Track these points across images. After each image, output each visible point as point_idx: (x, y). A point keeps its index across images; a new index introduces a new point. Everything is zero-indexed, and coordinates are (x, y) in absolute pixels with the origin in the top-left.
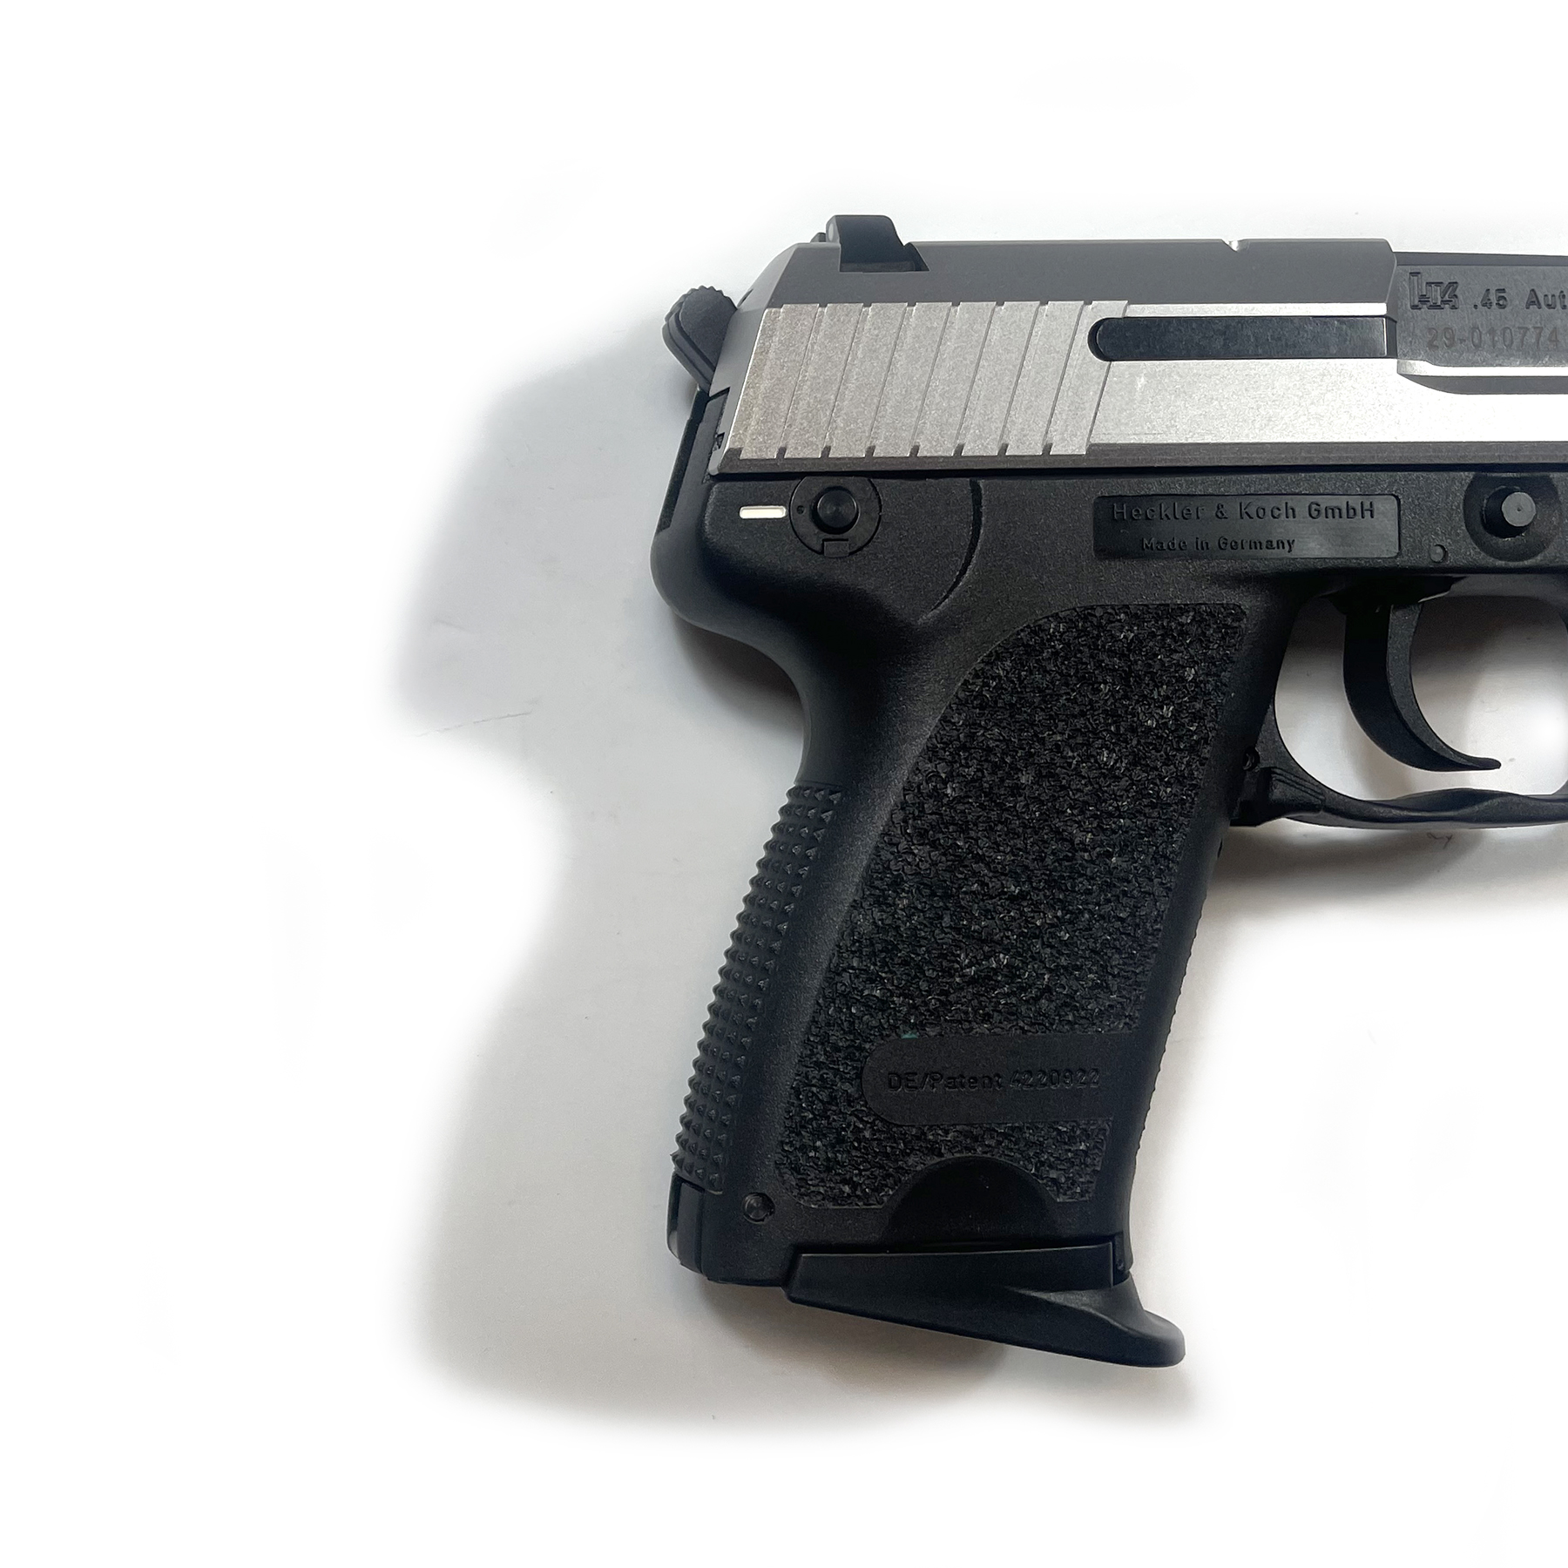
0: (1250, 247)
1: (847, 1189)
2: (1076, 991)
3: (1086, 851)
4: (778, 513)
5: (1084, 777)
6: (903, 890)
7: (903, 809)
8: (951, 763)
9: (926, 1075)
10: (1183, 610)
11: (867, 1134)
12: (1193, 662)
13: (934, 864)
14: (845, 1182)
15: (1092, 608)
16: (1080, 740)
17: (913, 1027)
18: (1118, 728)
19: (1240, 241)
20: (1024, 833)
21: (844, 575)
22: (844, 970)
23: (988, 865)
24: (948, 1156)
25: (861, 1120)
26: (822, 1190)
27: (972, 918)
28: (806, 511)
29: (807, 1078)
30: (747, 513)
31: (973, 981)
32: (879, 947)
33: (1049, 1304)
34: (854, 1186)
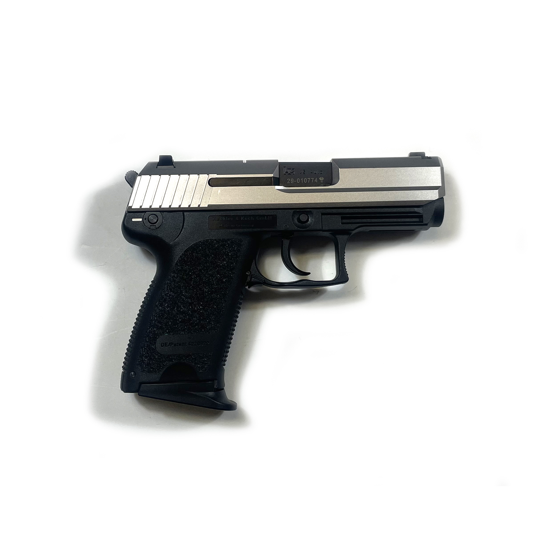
0: (248, 162)
1: (152, 370)
2: (204, 324)
3: (207, 293)
4: (140, 220)
5: (206, 276)
6: (166, 302)
7: (167, 284)
8: (178, 274)
9: (170, 343)
10: (228, 240)
11: (157, 357)
12: (230, 251)
13: (173, 296)
14: (151, 368)
15: (208, 240)
16: (205, 268)
17: (167, 333)
18: (214, 266)
19: (246, 161)
20: (193, 289)
21: (154, 233)
22: (153, 320)
23: (184, 297)
24: (174, 362)
25: (155, 354)
26: (146, 370)
27: (181, 308)
28: (147, 219)
29: (144, 345)
30: (133, 220)
31: (181, 322)
32: (160, 315)
33: (196, 395)
34: (153, 368)
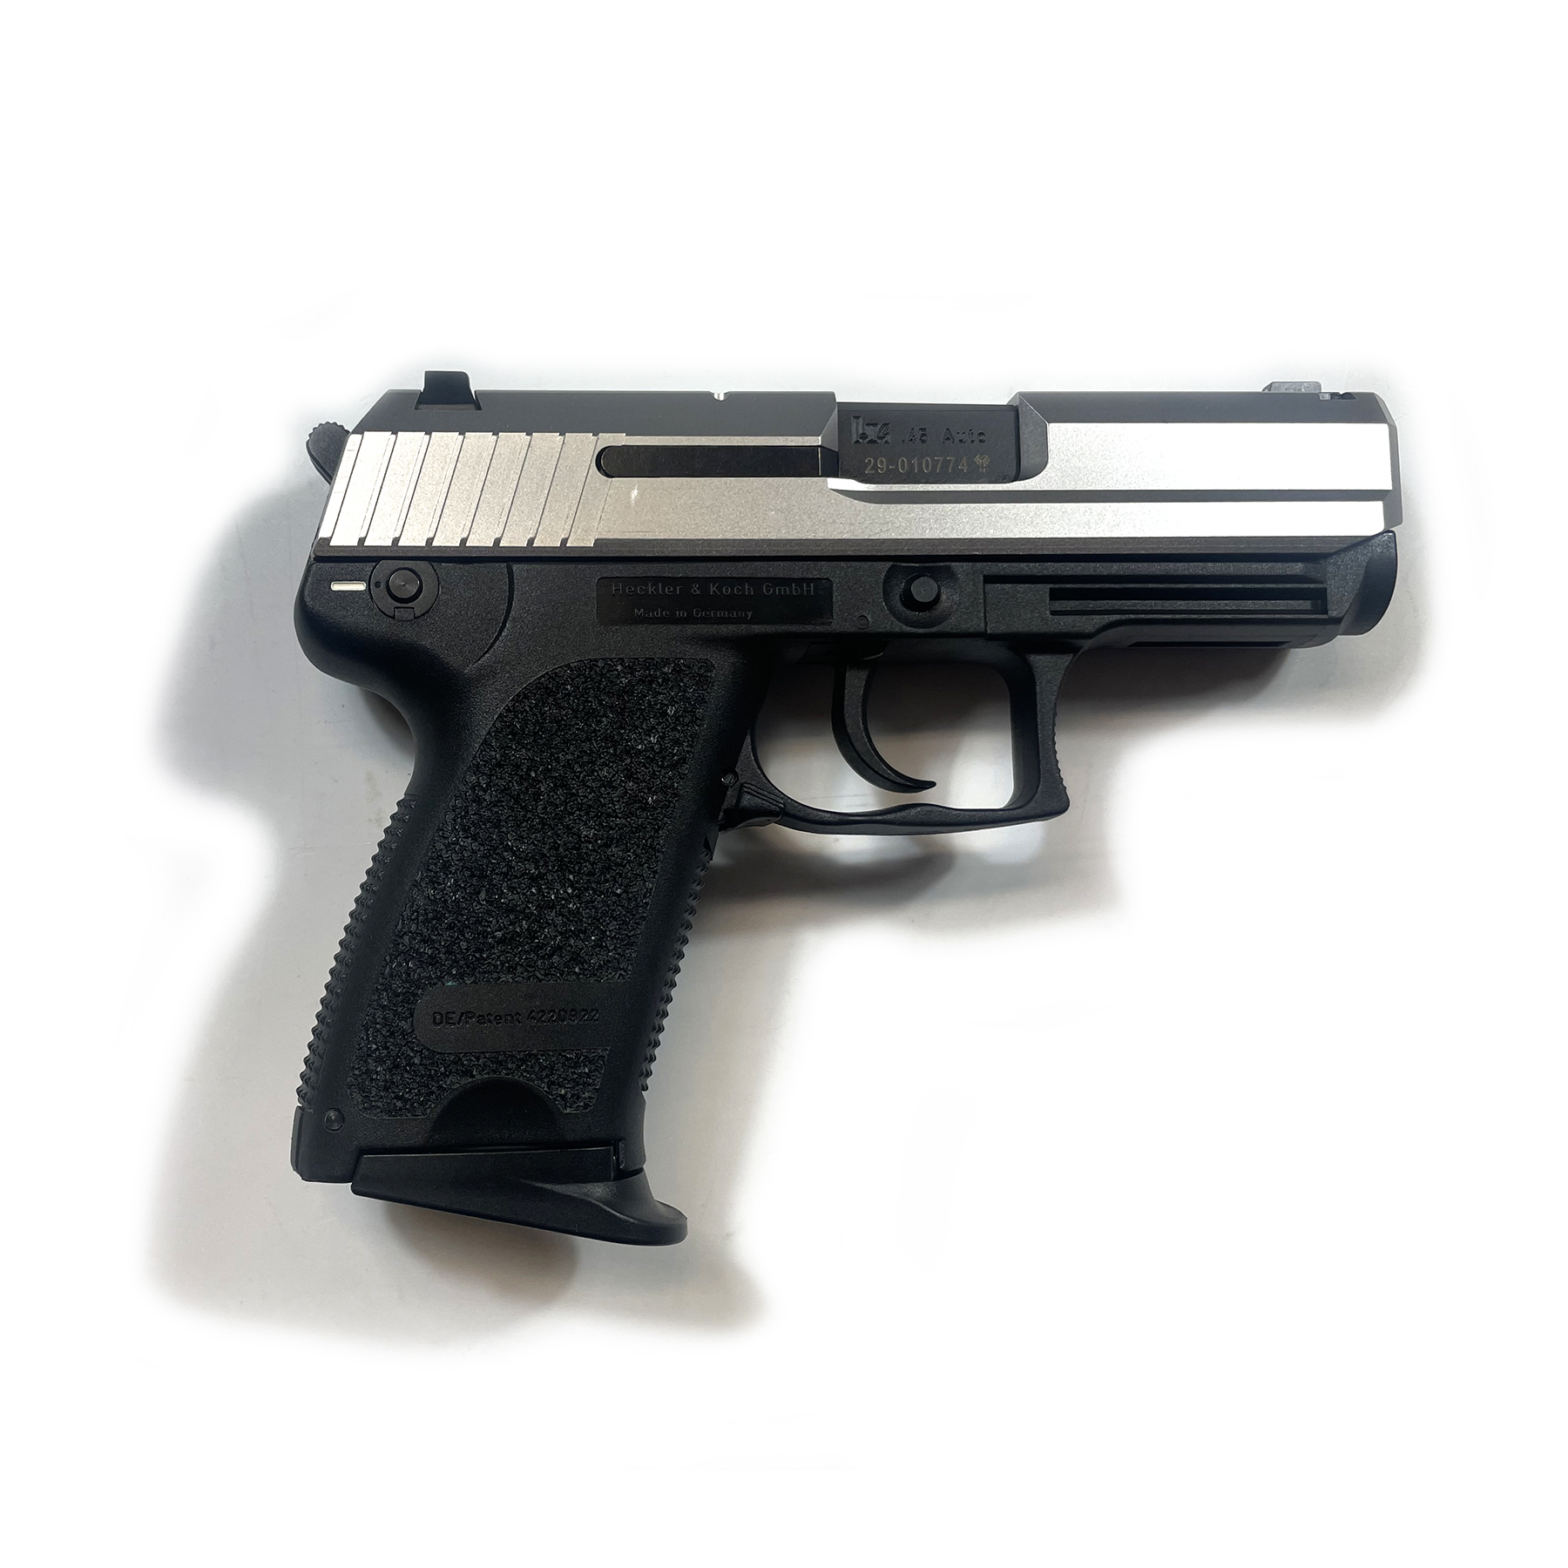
0: (730, 396)
1: (399, 1104)
2: (581, 950)
3: (590, 842)
4: (361, 587)
5: (589, 787)
6: (451, 872)
7: (454, 811)
8: (490, 776)
9: (462, 1014)
10: (666, 662)
11: (417, 1061)
12: (672, 702)
13: (474, 852)
14: (398, 1098)
15: (596, 660)
16: (586, 759)
17: (454, 977)
18: (615, 750)
19: (725, 394)
20: (543, 828)
21: (409, 634)
22: (405, 933)
23: (514, 854)
24: (478, 1077)
25: (412, 1050)
26: (380, 1104)
27: (502, 895)
28: (383, 585)
29: (374, 1017)
30: (336, 587)
31: (501, 941)
32: (430, 915)
33: (553, 1193)
34: (405, 1101)
